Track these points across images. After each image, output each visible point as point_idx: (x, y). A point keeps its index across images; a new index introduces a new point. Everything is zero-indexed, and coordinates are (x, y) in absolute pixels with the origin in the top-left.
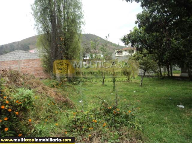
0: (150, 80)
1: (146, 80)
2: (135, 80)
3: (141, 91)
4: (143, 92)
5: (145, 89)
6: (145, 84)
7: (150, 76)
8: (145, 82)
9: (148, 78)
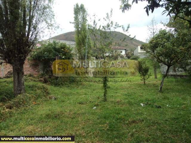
0: (177, 81)
1: (172, 81)
2: (157, 80)
3: (156, 104)
4: (159, 107)
5: (165, 98)
6: (169, 87)
7: (178, 76)
8: (169, 84)
9: (175, 78)
